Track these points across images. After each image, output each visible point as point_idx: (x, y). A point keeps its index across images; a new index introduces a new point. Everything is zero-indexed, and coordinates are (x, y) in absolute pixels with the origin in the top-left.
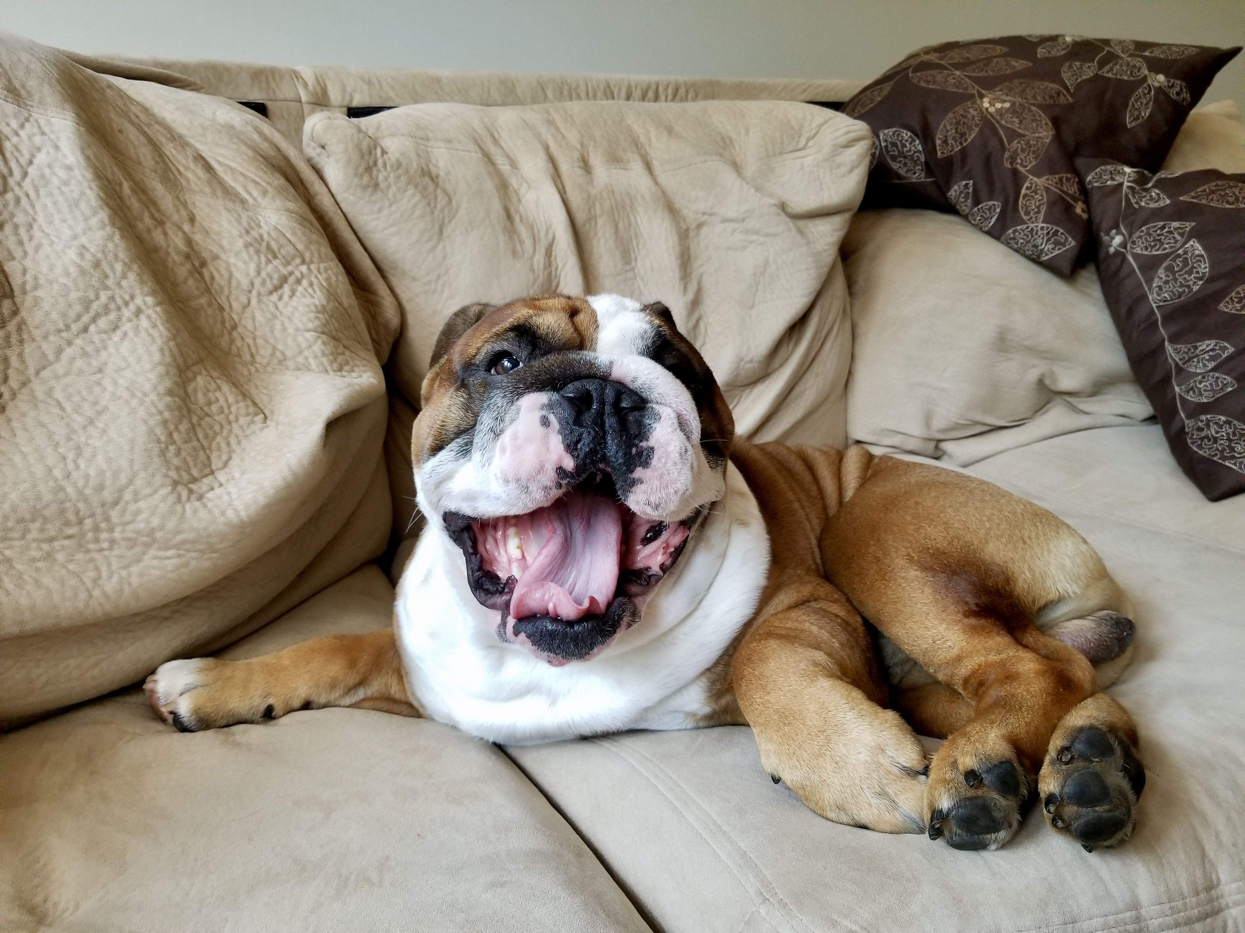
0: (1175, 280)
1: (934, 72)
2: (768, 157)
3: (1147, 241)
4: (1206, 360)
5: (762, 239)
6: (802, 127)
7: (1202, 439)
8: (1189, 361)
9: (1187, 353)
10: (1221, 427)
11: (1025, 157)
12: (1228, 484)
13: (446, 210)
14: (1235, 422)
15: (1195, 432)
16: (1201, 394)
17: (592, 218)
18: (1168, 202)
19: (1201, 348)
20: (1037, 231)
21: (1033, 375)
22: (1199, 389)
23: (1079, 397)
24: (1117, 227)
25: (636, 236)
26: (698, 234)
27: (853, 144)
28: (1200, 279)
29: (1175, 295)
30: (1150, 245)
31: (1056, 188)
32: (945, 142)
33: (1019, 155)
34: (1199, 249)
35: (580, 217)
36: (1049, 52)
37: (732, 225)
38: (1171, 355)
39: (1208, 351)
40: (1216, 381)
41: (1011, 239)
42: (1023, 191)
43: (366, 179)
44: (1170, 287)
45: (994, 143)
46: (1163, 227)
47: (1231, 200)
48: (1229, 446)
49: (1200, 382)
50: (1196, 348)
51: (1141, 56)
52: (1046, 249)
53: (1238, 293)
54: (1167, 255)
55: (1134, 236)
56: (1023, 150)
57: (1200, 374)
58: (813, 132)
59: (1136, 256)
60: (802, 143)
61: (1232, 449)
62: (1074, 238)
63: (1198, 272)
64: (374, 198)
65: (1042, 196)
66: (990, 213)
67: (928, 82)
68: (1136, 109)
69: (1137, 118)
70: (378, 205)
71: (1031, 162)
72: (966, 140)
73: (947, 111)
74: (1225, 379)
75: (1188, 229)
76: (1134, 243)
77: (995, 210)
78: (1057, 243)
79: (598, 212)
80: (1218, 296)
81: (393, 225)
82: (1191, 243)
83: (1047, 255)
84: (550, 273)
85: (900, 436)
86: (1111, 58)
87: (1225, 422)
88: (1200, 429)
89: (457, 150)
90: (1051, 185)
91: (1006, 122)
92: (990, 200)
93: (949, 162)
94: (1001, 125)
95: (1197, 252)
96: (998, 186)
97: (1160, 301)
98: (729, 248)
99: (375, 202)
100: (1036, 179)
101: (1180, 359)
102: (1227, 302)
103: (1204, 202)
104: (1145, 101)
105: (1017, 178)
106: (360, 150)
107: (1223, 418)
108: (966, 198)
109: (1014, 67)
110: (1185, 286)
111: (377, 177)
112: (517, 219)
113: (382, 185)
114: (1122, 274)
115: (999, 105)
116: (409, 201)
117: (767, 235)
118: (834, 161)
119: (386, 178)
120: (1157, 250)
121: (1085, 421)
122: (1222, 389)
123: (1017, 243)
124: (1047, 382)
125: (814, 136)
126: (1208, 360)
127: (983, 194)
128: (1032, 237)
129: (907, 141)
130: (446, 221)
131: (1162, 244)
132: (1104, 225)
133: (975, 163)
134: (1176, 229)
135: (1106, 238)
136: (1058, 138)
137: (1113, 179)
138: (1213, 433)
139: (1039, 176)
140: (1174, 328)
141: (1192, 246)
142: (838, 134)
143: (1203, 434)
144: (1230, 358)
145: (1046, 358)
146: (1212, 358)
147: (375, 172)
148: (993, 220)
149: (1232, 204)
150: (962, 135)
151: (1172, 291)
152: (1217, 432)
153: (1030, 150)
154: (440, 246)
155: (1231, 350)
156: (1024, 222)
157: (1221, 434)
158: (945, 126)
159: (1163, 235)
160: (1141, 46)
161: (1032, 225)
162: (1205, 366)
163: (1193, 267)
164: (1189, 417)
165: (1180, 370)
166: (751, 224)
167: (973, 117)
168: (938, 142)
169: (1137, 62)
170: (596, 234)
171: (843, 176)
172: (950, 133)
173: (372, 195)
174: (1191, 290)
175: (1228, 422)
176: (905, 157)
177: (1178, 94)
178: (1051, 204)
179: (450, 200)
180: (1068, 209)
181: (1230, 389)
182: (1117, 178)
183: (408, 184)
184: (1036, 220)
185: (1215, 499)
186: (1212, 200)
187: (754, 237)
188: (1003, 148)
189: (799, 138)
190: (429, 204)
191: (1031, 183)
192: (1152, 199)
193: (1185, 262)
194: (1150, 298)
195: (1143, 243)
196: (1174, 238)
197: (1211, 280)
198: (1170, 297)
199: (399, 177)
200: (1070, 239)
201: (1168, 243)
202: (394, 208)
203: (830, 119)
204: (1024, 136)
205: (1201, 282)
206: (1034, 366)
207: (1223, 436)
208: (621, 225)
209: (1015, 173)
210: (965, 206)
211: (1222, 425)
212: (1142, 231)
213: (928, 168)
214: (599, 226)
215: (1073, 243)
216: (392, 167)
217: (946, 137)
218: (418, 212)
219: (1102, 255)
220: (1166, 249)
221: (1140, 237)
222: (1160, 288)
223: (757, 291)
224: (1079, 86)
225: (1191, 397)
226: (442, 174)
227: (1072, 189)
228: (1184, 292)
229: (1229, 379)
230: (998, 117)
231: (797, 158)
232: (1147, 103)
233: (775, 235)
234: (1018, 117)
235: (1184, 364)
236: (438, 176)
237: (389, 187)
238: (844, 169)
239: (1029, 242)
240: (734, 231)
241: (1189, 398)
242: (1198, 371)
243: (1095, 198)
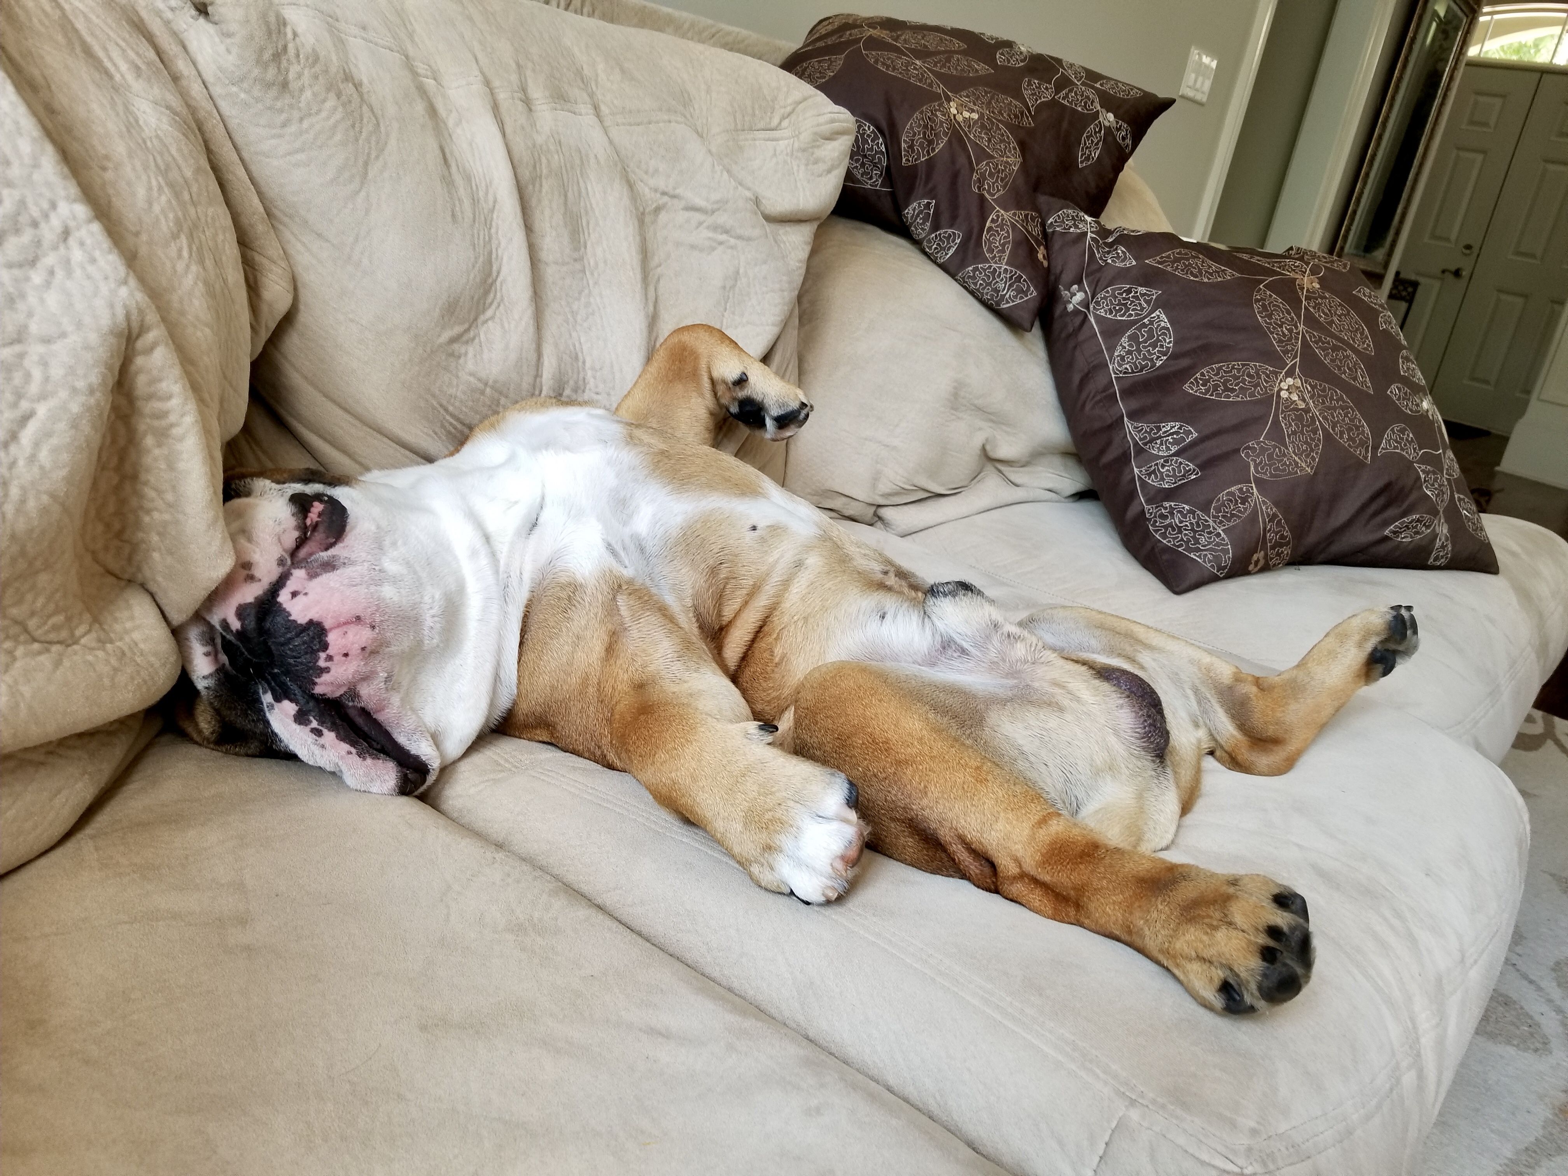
0: (1139, 351)
1: (893, 55)
2: (736, 130)
3: (1112, 304)
4: (1170, 443)
5: (732, 241)
6: (775, 99)
7: (1166, 527)
8: (1151, 441)
9: (1149, 433)
10: (1185, 516)
11: (993, 183)
12: (1193, 577)
13: (374, 138)
14: (1199, 512)
15: (1158, 519)
16: (1163, 479)
17: (536, 178)
18: (1134, 263)
19: (1164, 430)
20: (1000, 273)
21: (978, 440)
22: (1162, 473)
23: (1011, 466)
24: (1079, 282)
25: (587, 213)
26: (654, 222)
27: (836, 136)
28: (1164, 354)
29: (1136, 367)
30: (1114, 308)
31: (1023, 226)
32: (911, 147)
33: (986, 179)
34: (1165, 322)
35: (525, 174)
36: (1009, 62)
37: (698, 216)
38: (1130, 432)
39: (1172, 434)
40: (1179, 467)
41: (969, 277)
42: (988, 224)
43: (271, 72)
44: (1133, 359)
45: (962, 160)
46: (1129, 291)
47: (1195, 271)
48: (1194, 537)
49: (1163, 466)
50: (1159, 429)
51: (1093, 87)
52: (1007, 296)
53: (1203, 374)
54: (1134, 322)
55: (1099, 296)
56: (991, 175)
57: (1163, 457)
58: (789, 109)
59: (1098, 318)
60: (775, 122)
61: (1197, 542)
62: (1036, 288)
63: (1162, 346)
64: (279, 104)
65: (1008, 232)
66: (948, 243)
67: (888, 67)
68: (1087, 148)
69: (1088, 159)
70: (284, 116)
71: (998, 190)
72: (933, 150)
73: (914, 109)
74: (1188, 465)
75: (1154, 297)
76: (1098, 303)
77: (954, 241)
78: (1020, 291)
79: (545, 171)
80: (1184, 374)
81: (301, 150)
82: (1157, 313)
83: (1008, 302)
84: (490, 253)
85: (844, 499)
86: (1064, 83)
87: (1189, 512)
88: (1163, 517)
89: (376, 44)
90: (1017, 221)
91: (975, 136)
92: (951, 227)
93: (912, 173)
94: (969, 138)
95: (1163, 324)
96: (962, 212)
97: (1121, 372)
98: (693, 247)
99: (281, 111)
100: (1002, 212)
101: (1141, 439)
102: (1192, 383)
103: (1169, 269)
104: (1096, 141)
105: (983, 208)
106: (267, 24)
107: (1187, 507)
108: (925, 220)
109: (977, 71)
110: (1149, 360)
111: (287, 71)
112: (454, 169)
113: (294, 85)
114: (1081, 337)
115: (966, 114)
116: (328, 118)
117: (739, 237)
118: (813, 154)
119: (299, 76)
120: (1122, 316)
121: (1019, 494)
122: (1184, 476)
123: (975, 284)
124: (988, 448)
125: (789, 115)
126: (1172, 444)
127: (945, 218)
128: (994, 279)
129: (869, 136)
130: (373, 156)
131: (1128, 309)
132: (1066, 277)
133: (941, 180)
134: (1143, 295)
135: (1065, 293)
136: (1024, 165)
137: (1077, 227)
138: (1177, 521)
139: (1006, 210)
140: (1135, 404)
141: (1158, 316)
142: (822, 119)
143: (1168, 522)
144: (1194, 444)
145: (992, 421)
146: (1176, 442)
147: (284, 64)
148: (951, 252)
149: (1196, 277)
150: (930, 142)
151: (1135, 363)
152: (1181, 522)
153: (998, 176)
154: (363, 194)
155: (1195, 435)
156: (986, 261)
157: (1184, 524)
158: (912, 128)
159: (1128, 299)
160: (1092, 76)
161: (995, 266)
162: (1168, 449)
163: (1158, 340)
164: (1148, 502)
165: (1140, 451)
166: (722, 218)
167: (942, 122)
168: (903, 145)
169: (1090, 93)
170: (539, 201)
171: (820, 176)
172: (917, 138)
173: (277, 99)
174: (1154, 365)
175: (1190, 512)
176: (865, 156)
177: (1124, 139)
178: (1017, 244)
179: (378, 124)
180: (1032, 252)
181: (1193, 477)
182: (1081, 226)
183: (328, 90)
184: (1000, 260)
185: (1178, 593)
186: (1177, 268)
187: (723, 237)
188: (972, 170)
189: (772, 113)
190: (353, 126)
191: (998, 216)
192: (1118, 257)
193: (1150, 333)
194: (1111, 367)
195: (1107, 305)
196: (1140, 304)
197: (1174, 357)
198: (1132, 369)
199: (316, 77)
200: (1032, 288)
201: (1133, 310)
202: (305, 124)
203: (810, 97)
204: (993, 157)
205: (1165, 358)
206: (980, 429)
207: (1186, 526)
208: (570, 194)
209: (982, 198)
210: (921, 230)
211: (1186, 515)
212: (1108, 292)
213: (889, 176)
214: (544, 191)
215: (1035, 294)
216: (307, 59)
217: (913, 141)
218: (338, 137)
219: (1058, 312)
220: (1131, 315)
221: (1105, 298)
222: (1123, 358)
223: (725, 310)
224: (1040, 108)
225: (1151, 481)
226: (365, 81)
227: (1036, 231)
228: (1147, 365)
229: (1192, 466)
230: (966, 129)
231: (768, 140)
232: (1097, 144)
233: (749, 239)
234: (986, 134)
235: (1145, 444)
236: (361, 84)
237: (302, 90)
238: (822, 167)
239: (989, 284)
240: (700, 224)
241: (1150, 481)
242: (1161, 454)
243: (1056, 245)
